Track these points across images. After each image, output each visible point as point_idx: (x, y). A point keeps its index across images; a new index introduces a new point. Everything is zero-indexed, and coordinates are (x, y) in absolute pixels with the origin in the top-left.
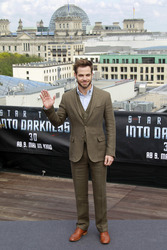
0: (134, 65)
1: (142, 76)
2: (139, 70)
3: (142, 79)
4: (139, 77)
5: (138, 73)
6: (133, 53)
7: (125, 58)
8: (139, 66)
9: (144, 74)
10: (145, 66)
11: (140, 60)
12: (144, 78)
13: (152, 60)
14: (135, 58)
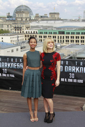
0: (54, 35)
1: (58, 40)
2: (57, 37)
3: (58, 42)
4: (57, 41)
5: (57, 39)
6: (54, 29)
7: (50, 31)
8: (57, 35)
9: (60, 39)
10: (60, 35)
11: (58, 33)
12: (60, 41)
13: (63, 33)
14: (55, 32)
